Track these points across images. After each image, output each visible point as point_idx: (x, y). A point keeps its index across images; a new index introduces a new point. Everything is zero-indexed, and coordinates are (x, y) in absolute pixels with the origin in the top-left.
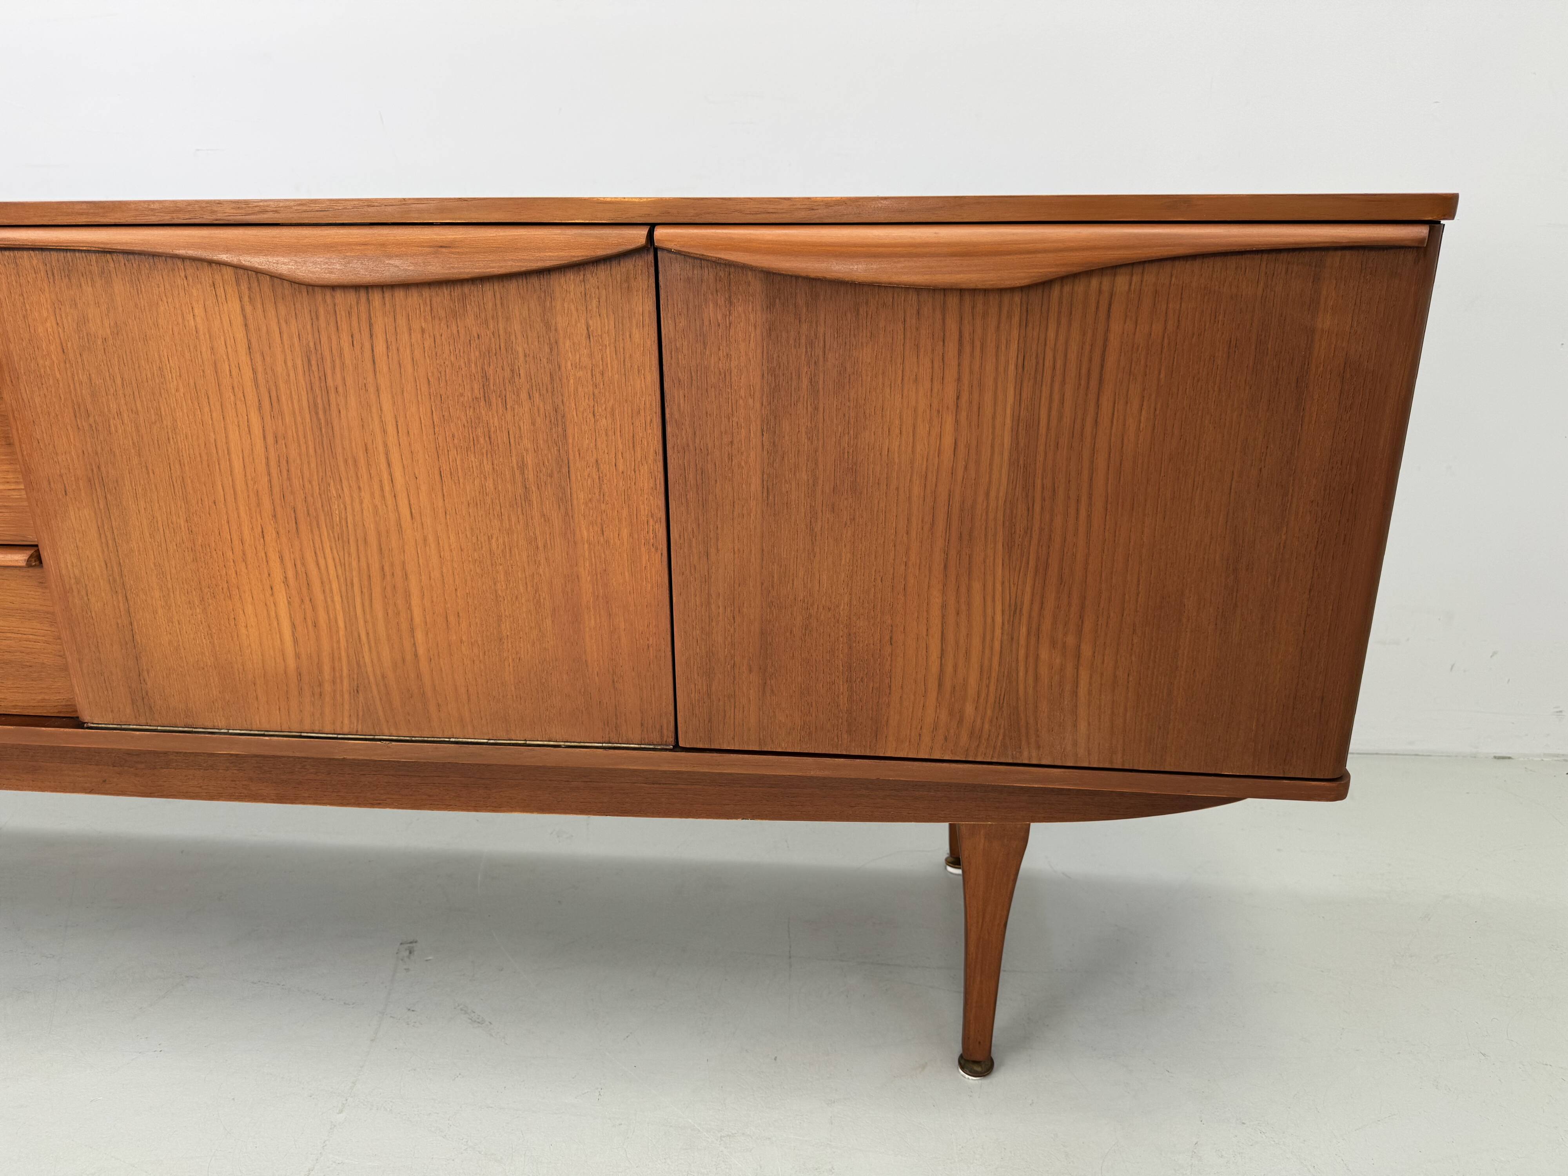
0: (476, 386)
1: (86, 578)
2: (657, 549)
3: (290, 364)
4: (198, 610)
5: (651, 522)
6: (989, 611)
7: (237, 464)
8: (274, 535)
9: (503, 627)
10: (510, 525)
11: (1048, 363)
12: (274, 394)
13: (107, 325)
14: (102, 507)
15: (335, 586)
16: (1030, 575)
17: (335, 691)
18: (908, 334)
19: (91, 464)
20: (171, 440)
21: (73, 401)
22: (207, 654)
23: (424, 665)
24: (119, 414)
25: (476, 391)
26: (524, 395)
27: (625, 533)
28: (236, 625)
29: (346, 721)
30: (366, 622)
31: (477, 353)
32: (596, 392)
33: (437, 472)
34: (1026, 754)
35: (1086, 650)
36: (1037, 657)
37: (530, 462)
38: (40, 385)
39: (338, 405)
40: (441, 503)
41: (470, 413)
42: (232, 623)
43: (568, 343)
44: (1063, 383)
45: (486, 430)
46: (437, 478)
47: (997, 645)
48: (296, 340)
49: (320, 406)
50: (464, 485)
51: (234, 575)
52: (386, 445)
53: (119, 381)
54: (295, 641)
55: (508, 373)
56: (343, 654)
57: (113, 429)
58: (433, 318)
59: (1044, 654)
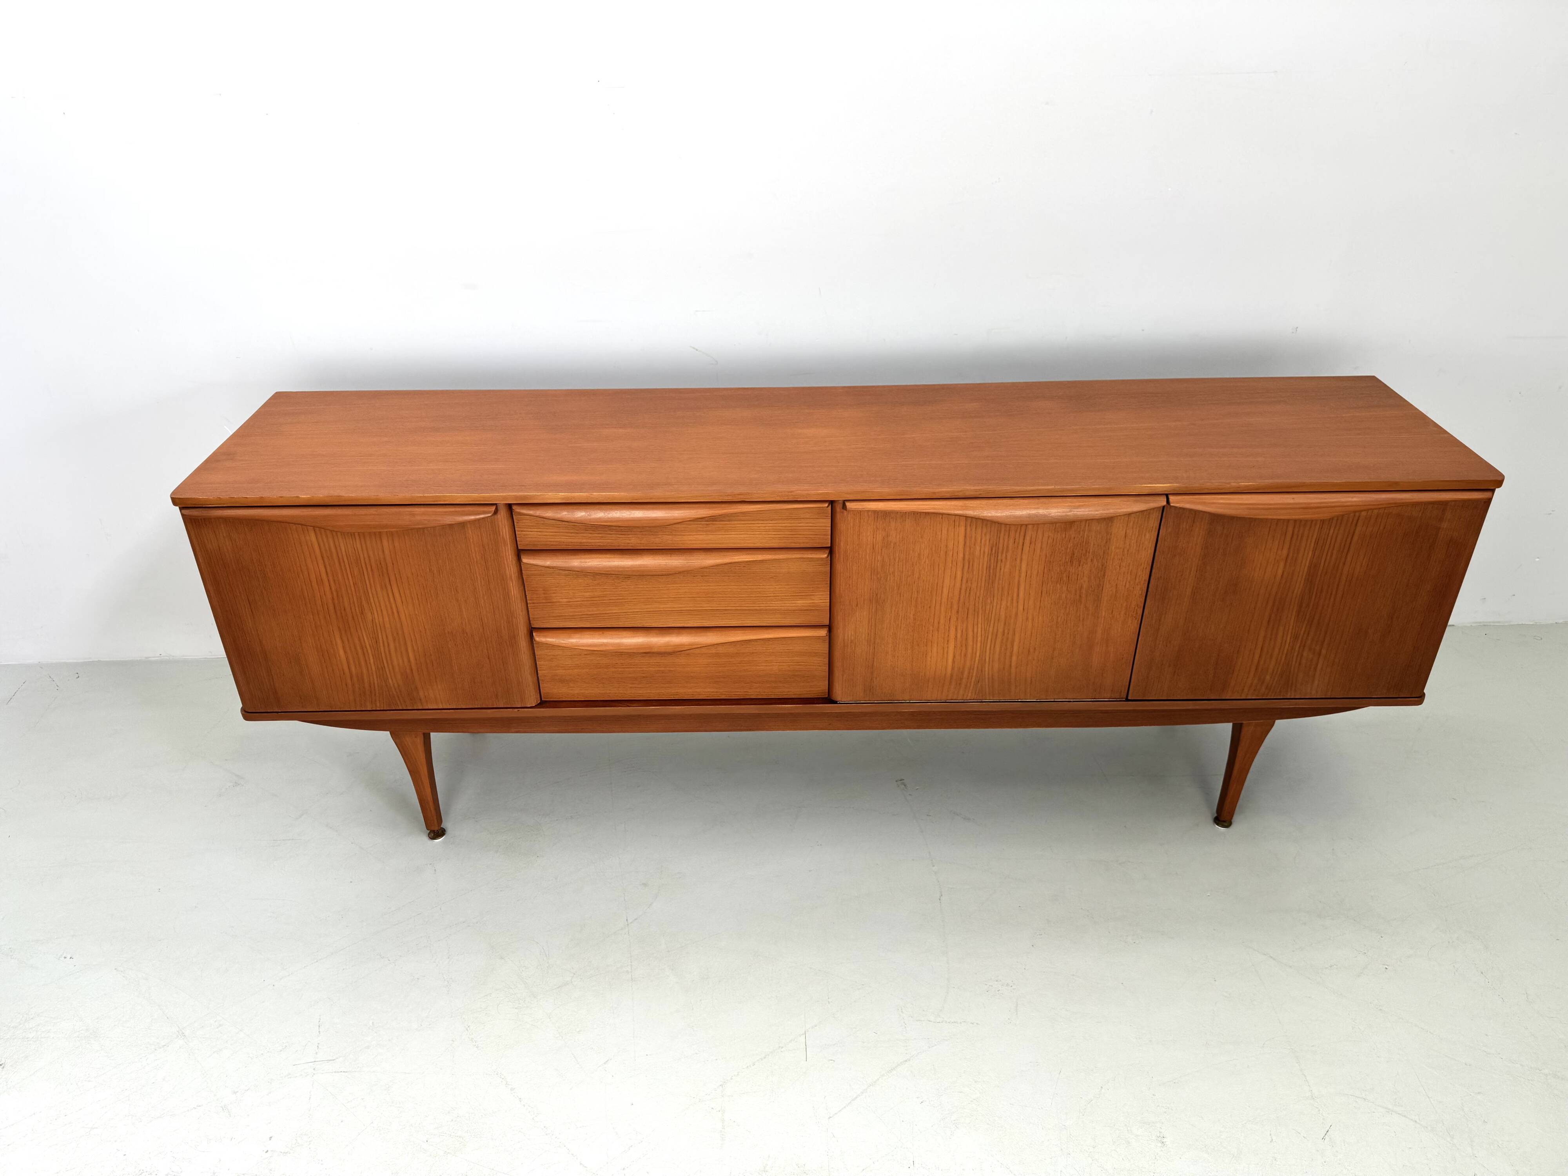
0: (1067, 557)
1: (856, 640)
2: (1136, 619)
3: (982, 551)
4: (909, 651)
5: (1136, 608)
6: (1285, 638)
7: (945, 591)
8: (955, 619)
9: (1055, 652)
10: (1069, 612)
11: (1328, 543)
12: (971, 563)
13: (898, 538)
14: (873, 611)
15: (979, 639)
16: (1306, 622)
17: (967, 682)
18: (1270, 533)
19: (873, 593)
20: (916, 583)
21: (872, 569)
22: (908, 669)
23: (1013, 670)
24: (894, 573)
25: (1067, 560)
26: (1089, 560)
27: (1123, 613)
28: (926, 657)
29: (970, 695)
30: (990, 653)
31: (1072, 545)
32: (1123, 558)
33: (1040, 591)
34: (1289, 694)
35: (1324, 652)
36: (1302, 655)
37: (1085, 587)
38: (857, 562)
39: (1000, 567)
40: (1039, 603)
41: (1062, 568)
42: (924, 657)
43: (1115, 539)
44: (1333, 549)
45: (1068, 574)
46: (1040, 594)
47: (1285, 651)
48: (988, 541)
49: (992, 567)
50: (1052, 596)
51: (931, 636)
52: (1019, 582)
53: (897, 560)
54: (954, 662)
55: (1084, 552)
56: (976, 666)
57: (888, 579)
58: (1055, 531)
59: (1305, 654)
